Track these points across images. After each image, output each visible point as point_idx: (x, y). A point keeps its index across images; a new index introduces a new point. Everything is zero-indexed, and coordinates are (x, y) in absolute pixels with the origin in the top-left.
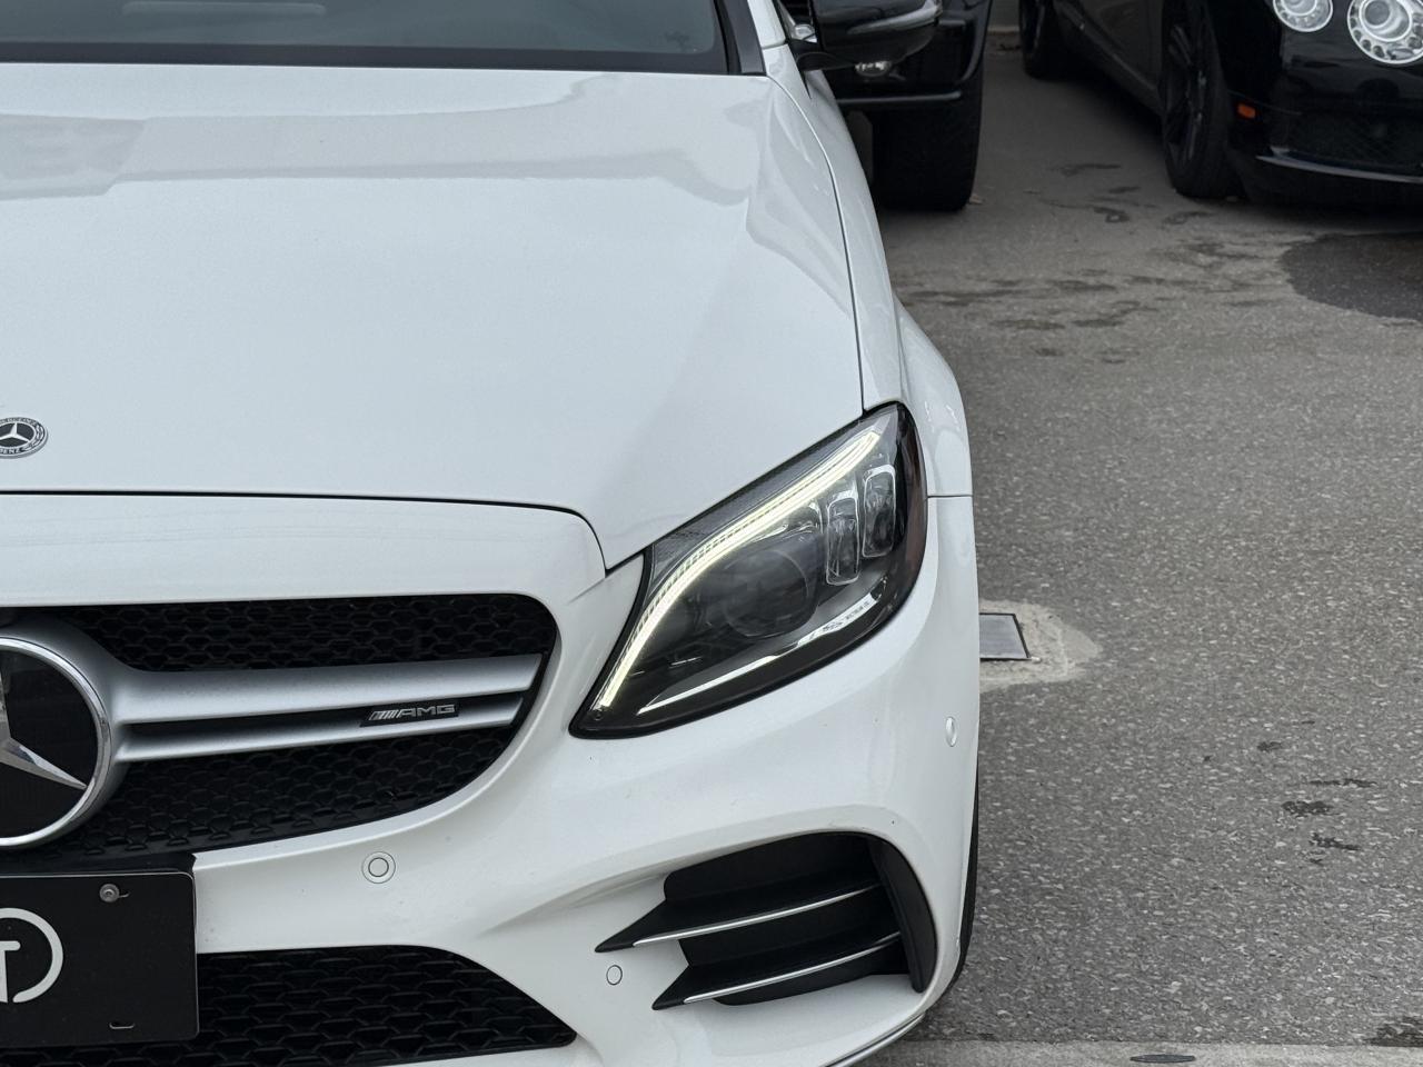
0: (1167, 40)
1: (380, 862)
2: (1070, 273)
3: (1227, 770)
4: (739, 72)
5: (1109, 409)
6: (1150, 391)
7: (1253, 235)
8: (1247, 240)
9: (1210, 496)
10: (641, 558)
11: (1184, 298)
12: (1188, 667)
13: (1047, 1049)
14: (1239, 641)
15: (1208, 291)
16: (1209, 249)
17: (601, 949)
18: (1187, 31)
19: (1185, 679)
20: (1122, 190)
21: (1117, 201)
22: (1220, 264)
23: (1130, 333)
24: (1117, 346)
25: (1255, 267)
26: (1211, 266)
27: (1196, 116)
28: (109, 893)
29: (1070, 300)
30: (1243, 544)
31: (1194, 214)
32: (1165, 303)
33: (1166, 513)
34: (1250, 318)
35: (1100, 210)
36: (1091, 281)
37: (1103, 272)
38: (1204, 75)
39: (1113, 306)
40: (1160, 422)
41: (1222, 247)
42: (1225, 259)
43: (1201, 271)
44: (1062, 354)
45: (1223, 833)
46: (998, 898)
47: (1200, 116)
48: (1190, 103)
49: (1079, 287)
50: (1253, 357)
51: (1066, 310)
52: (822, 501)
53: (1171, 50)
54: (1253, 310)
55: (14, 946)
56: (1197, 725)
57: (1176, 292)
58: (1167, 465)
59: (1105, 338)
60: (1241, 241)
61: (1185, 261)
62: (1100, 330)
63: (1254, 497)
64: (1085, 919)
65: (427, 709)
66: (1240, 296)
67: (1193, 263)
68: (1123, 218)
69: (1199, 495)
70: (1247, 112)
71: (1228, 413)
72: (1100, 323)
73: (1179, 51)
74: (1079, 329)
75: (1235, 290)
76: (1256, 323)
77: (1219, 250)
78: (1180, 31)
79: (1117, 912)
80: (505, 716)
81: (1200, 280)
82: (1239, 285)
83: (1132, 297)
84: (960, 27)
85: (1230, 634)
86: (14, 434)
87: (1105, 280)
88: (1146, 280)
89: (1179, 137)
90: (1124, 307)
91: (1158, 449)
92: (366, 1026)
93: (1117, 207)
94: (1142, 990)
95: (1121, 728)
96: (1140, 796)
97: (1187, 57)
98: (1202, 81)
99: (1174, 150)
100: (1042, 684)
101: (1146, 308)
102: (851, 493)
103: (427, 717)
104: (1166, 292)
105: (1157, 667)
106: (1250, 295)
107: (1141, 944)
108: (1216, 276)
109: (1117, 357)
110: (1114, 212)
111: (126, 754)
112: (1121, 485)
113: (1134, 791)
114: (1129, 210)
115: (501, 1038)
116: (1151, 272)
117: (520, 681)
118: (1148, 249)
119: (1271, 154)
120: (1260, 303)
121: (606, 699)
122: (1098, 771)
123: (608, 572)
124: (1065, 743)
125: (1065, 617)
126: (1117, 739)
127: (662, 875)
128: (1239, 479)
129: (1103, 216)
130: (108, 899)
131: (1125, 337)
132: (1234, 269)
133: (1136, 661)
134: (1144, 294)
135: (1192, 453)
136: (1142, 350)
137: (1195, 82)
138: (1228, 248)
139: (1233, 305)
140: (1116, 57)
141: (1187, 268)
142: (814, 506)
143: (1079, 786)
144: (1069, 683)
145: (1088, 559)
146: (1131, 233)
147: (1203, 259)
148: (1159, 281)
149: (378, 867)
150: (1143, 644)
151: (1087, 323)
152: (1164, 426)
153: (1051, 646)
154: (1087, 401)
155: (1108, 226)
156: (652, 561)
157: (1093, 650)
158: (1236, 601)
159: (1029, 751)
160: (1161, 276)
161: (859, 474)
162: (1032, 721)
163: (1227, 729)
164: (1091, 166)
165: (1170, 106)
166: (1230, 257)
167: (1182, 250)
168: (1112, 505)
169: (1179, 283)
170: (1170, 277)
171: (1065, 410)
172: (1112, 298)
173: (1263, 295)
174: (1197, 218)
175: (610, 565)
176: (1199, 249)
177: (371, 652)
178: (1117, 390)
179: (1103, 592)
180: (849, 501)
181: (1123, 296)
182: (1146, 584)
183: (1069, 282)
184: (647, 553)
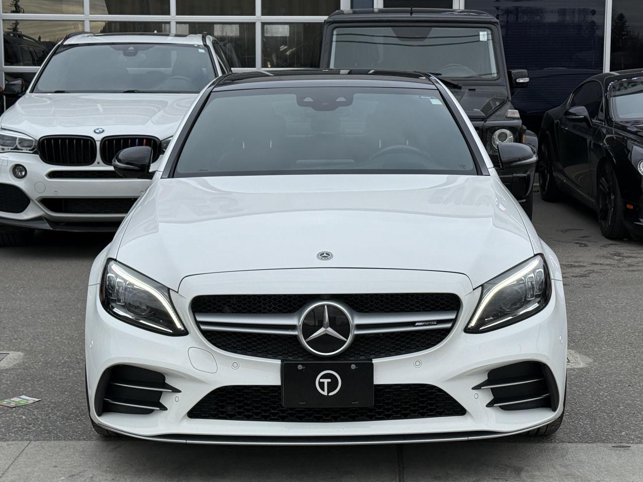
0: (599, 183)
1: (418, 362)
2: (568, 262)
3: (636, 388)
4: (482, 175)
5: (588, 300)
6: (601, 295)
7: (634, 251)
8: (631, 252)
9: (625, 322)
10: (481, 287)
11: (611, 269)
12: (622, 364)
13: (587, 444)
14: (637, 358)
15: (619, 267)
16: (619, 255)
17: (473, 389)
18: (606, 180)
19: (620, 367)
20: (584, 237)
21: (583, 241)
22: (623, 259)
23: (591, 279)
24: (588, 283)
25: (636, 260)
26: (619, 260)
27: (611, 209)
28: (353, 367)
29: (570, 270)
30: (637, 334)
31: (612, 244)
32: (604, 271)
33: (611, 327)
34: (635, 275)
35: (577, 243)
36: (576, 264)
37: (580, 262)
38: (613, 195)
39: (585, 271)
40: (606, 303)
41: (623, 254)
42: (624, 258)
43: (616, 261)
44: (569, 285)
45: (635, 402)
46: (568, 415)
47: (612, 209)
48: (608, 205)
49: (572, 266)
50: (637, 286)
51: (568, 273)
52: (525, 276)
53: (600, 186)
54: (636, 272)
55: (329, 380)
56: (625, 378)
57: (607, 267)
58: (609, 315)
59: (583, 280)
60: (629, 252)
61: (610, 258)
62: (581, 278)
63: (640, 323)
64: (595, 420)
65: (429, 323)
66: (631, 269)
67: (613, 259)
68: (586, 245)
69: (622, 322)
70: (630, 207)
71: (629, 301)
72: (581, 276)
73: (604, 187)
74: (574, 278)
75: (629, 267)
76: (637, 276)
77: (622, 255)
78: (603, 180)
79: (605, 418)
80: (449, 325)
81: (616, 264)
82: (630, 265)
83: (592, 269)
84: (525, 177)
85: (635, 356)
86: (325, 255)
87: (581, 264)
88: (596, 264)
89: (605, 218)
90: (589, 272)
91: (606, 311)
92: (412, 408)
93: (583, 242)
94: (614, 434)
95: (601, 379)
96: (609, 394)
97: (607, 189)
98: (613, 197)
99: (603, 223)
100: (575, 368)
101: (597, 272)
102: (532, 275)
103: (429, 325)
104: (604, 267)
105: (611, 365)
106: (635, 268)
107: (613, 425)
108: (622, 263)
109: (588, 286)
110: (582, 244)
111: (357, 332)
112: (594, 320)
113: (607, 392)
114: (587, 243)
115: (447, 412)
116: (597, 262)
117: (453, 317)
118: (596, 255)
119: (640, 222)
120: (638, 270)
121: (473, 324)
122: (595, 388)
123: (474, 290)
124: (584, 382)
125: (580, 353)
126: (600, 381)
127: (487, 371)
128: (635, 318)
129: (578, 245)
130: (353, 368)
131: (590, 280)
132: (628, 261)
133: (604, 363)
134: (596, 268)
135: (618, 312)
136: (597, 284)
137: (611, 198)
138: (625, 255)
139: (628, 271)
140: (579, 191)
141: (611, 261)
142: (523, 278)
143: (590, 391)
144: (583, 368)
145: (585, 338)
146: (589, 250)
147: (616, 258)
148: (601, 264)
149: (418, 363)
150: (606, 359)
151: (576, 276)
152: (607, 304)
153: (577, 359)
154: (580, 298)
155: (580, 248)
156: (484, 288)
157: (591, 361)
158: (635, 348)
159: (573, 384)
160: (601, 263)
161: (533, 271)
162: (573, 377)
163: (635, 379)
164: (572, 229)
165: (601, 207)
166: (626, 257)
167: (609, 255)
168: (592, 325)
169: (609, 265)
170: (605, 263)
171: (572, 300)
172: (584, 269)
173: (640, 268)
174: (613, 246)
175: (474, 288)
176: (615, 255)
177: (414, 309)
178: (589, 295)
179: (591, 347)
180: (532, 277)
181: (589, 268)
182: (606, 344)
183: (568, 265)
184: (482, 286)
